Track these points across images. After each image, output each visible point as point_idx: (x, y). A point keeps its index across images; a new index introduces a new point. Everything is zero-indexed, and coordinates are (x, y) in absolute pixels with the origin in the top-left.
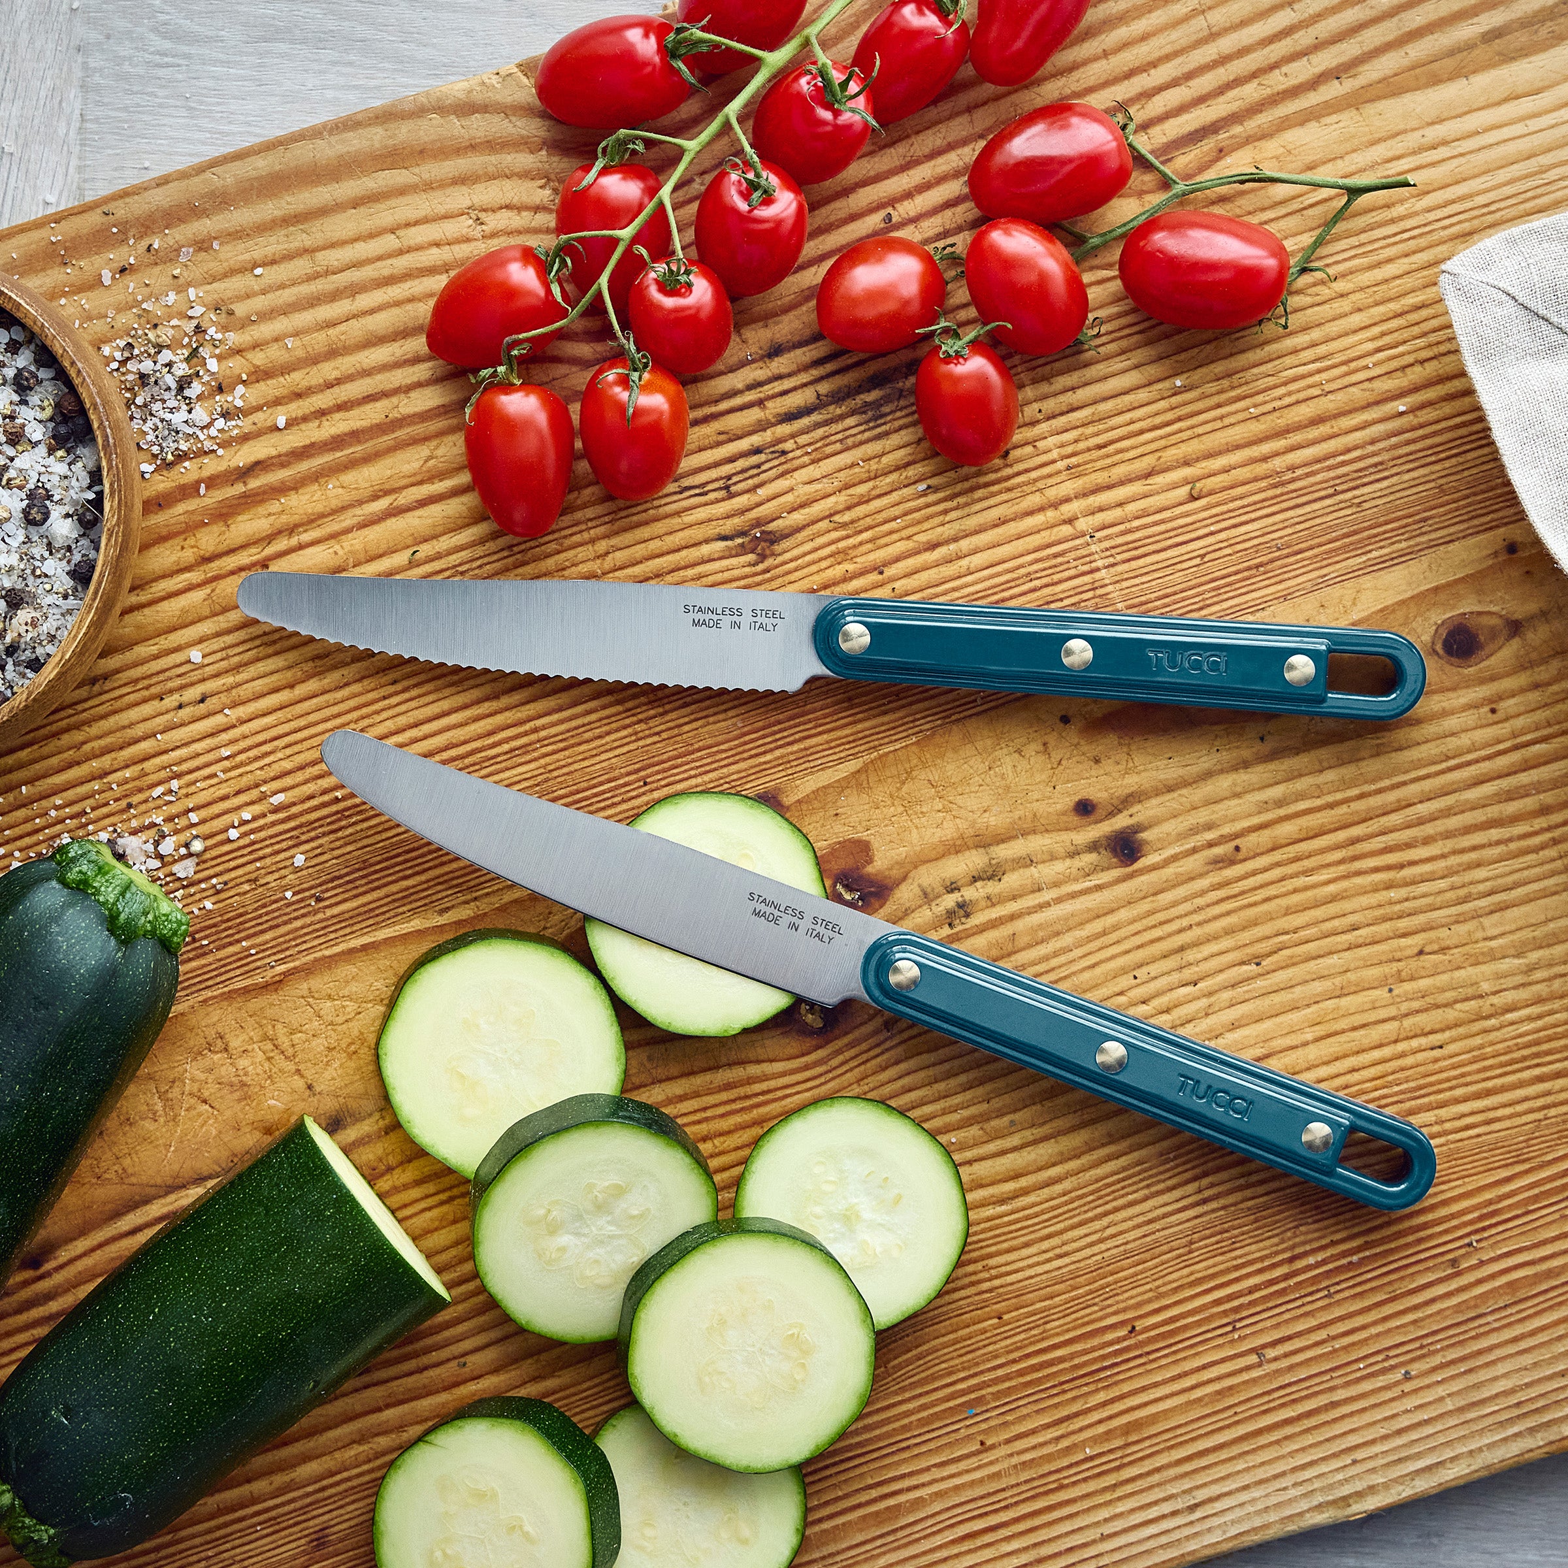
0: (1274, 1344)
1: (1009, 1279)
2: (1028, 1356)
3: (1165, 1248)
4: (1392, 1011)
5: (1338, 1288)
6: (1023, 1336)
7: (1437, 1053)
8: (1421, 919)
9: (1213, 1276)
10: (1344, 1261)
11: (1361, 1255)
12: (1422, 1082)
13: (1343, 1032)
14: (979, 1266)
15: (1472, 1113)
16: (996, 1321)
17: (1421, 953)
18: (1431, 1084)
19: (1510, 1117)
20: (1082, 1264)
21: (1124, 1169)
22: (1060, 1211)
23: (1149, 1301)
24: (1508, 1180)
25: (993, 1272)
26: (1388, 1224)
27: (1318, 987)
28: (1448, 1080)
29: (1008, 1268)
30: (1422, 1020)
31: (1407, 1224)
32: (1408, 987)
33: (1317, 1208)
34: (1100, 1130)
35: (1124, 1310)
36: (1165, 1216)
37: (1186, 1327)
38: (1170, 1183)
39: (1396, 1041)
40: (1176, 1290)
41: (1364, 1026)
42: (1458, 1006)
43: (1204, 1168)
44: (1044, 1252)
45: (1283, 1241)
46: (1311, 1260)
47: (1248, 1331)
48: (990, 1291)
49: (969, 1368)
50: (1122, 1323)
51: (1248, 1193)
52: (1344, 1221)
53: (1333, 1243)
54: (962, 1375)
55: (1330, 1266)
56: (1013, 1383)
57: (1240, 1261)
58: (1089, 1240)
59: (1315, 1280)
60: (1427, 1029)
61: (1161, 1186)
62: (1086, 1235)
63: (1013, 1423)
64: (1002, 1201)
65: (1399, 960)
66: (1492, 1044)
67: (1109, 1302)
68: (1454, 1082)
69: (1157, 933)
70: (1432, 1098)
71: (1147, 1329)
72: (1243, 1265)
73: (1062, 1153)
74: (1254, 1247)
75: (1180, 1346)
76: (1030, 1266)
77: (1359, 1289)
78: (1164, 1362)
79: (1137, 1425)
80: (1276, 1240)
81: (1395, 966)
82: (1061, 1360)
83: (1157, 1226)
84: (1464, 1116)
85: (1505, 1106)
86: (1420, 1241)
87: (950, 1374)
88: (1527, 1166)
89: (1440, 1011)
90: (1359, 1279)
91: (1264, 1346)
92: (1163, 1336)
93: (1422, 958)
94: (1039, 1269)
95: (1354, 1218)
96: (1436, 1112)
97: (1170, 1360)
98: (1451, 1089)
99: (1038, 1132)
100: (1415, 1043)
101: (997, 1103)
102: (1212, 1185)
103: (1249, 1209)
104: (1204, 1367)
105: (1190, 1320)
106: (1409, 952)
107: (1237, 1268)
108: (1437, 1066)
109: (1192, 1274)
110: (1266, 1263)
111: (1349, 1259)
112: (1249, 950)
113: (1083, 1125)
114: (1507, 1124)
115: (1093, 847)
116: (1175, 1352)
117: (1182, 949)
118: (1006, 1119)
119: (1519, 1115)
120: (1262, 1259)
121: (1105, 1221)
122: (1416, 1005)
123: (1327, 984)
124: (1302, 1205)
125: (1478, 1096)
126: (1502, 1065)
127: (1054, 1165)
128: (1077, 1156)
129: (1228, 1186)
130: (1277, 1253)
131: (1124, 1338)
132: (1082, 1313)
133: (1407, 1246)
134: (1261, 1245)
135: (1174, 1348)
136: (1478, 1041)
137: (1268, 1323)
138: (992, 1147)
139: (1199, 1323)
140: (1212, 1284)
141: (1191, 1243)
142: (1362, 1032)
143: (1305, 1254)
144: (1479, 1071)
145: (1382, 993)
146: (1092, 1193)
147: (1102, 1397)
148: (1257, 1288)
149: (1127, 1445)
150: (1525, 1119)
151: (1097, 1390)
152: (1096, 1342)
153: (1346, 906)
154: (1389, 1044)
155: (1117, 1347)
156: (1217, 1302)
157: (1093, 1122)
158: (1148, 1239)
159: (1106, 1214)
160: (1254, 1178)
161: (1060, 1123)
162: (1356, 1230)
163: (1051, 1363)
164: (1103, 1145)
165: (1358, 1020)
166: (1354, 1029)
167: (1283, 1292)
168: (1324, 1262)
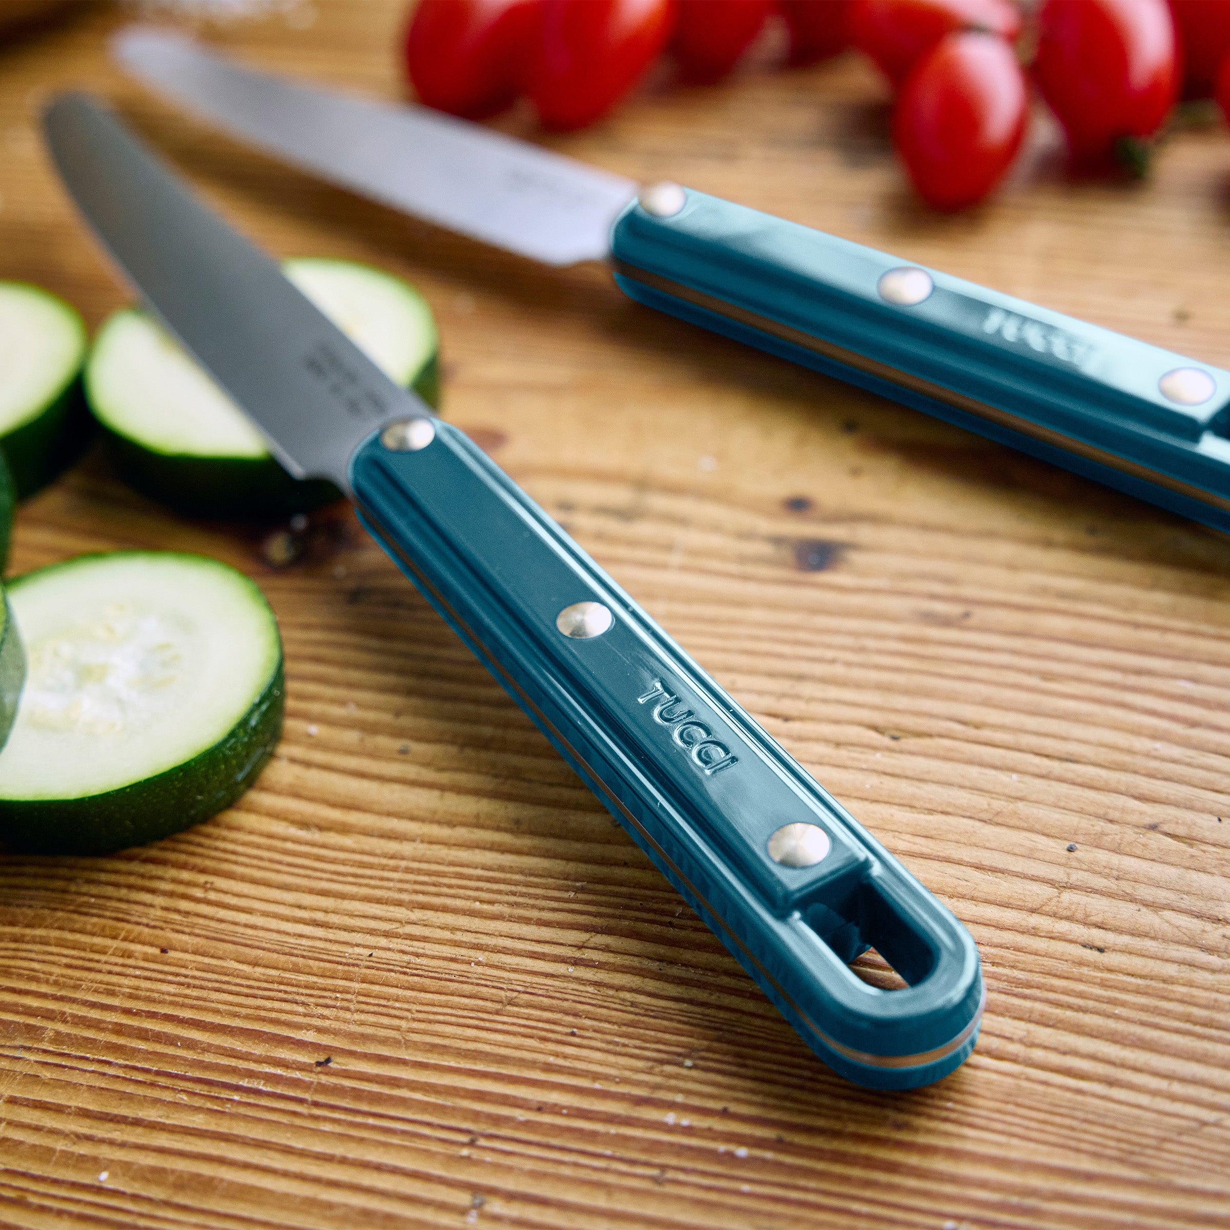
0: (511, 1197)
1: (222, 913)
2: (152, 1015)
3: (467, 988)
4: (1058, 874)
5: (681, 1177)
6: (172, 989)
7: (1091, 955)
8: (1183, 792)
9: (503, 1060)
10: (722, 1147)
11: (758, 1153)
12: (1037, 978)
13: (959, 863)
14: (202, 878)
15: (1093, 1057)
16: (157, 951)
17: (1153, 827)
18: (1052, 989)
19: (1155, 1093)
20: (335, 947)
21: (501, 869)
22: (369, 872)
23: (384, 1041)
24: (1089, 1177)
25: (212, 896)
26: (836, 1134)
27: (963, 798)
28: (1081, 995)
29: (234, 901)
30: (1099, 907)
31: (864, 1150)
32: (1102, 856)
33: (737, 1055)
34: (511, 810)
35: (335, 1033)
36: (505, 951)
37: (403, 1102)
38: (547, 916)
39: (1033, 911)
40: (433, 1048)
41: (994, 870)
42: (1167, 914)
43: (612, 922)
44: (299, 907)
45: (649, 1072)
46: (670, 1118)
47: (489, 1157)
48: (187, 914)
49: (64, 986)
50: (316, 1047)
51: (651, 985)
52: (768, 1095)
53: (725, 1114)
54: (44, 989)
55: (694, 1142)
56: (101, 1037)
57: (561, 1062)
58: (373, 924)
59: (654, 1147)
60: (1094, 919)
61: (535, 914)
62: (375, 918)
63: (45, 1084)
64: (304, 824)
65: (1111, 821)
66: (1190, 984)
67: (326, 1012)
68: (1091, 1004)
69: (786, 649)
70: (1038, 1006)
71: (347, 1075)
72: (560, 1070)
73: (435, 812)
74: (598, 1055)
75: (371, 1121)
76: (266, 914)
77: (713, 1197)
78: (327, 1127)
79: (207, 1185)
80: (640, 1064)
81: (1100, 825)
82: (190, 1045)
83: (481, 956)
84: (1075, 1053)
85: (1156, 1074)
86: (868, 1184)
87: (31, 979)
88: (1136, 1175)
89: (1133, 906)
90: (723, 1183)
91: (493, 1191)
92: (357, 1094)
93: (1152, 835)
94: (274, 924)
95: (786, 1098)
96: (1032, 1027)
97: (338, 1129)
98: (1080, 1009)
99: (429, 775)
100: (1062, 927)
101: (406, 721)
102: (607, 949)
103: (633, 1004)
104: (379, 1168)
105: (418, 1096)
106: (1134, 818)
107: (548, 1068)
108: (1076, 970)
109: (475, 1040)
110: (597, 1086)
111: (731, 1147)
112: (895, 719)
113: (494, 795)
114: (1144, 1100)
115: (778, 541)
116: (352, 1124)
117: (801, 678)
118: (398, 744)
119: (1173, 1098)
120: (596, 1076)
121: (417, 915)
122: (1099, 882)
123: (981, 802)
124: (718, 1040)
125: (1114, 1038)
126: (1188, 1019)
127: (413, 818)
128: (451, 824)
129: (627, 961)
130: (625, 1081)
131: (302, 1067)
132: (277, 1005)
133: (845, 1179)
134: (612, 1059)
135: (359, 1119)
136: (1171, 970)
137: (529, 1165)
138: (353, 763)
139: (425, 1107)
140: (493, 1069)
141: (511, 1003)
142: (989, 877)
143: (671, 1106)
144: (1144, 1009)
145: (1058, 848)
146: (429, 873)
147: (198, 1121)
148: (555, 1109)
149: (167, 1204)
150: (1177, 1107)
151: (199, 1109)
152: (259, 1050)
153: (1078, 731)
154: (1020, 908)
155: (279, 1071)
156: (479, 1096)
157: (509, 797)
158: (454, 966)
159: (423, 907)
160: (675, 971)
161: (463, 779)
162: (775, 1115)
163: (171, 1040)
164: (498, 829)
165: (988, 858)
166: (978, 867)
167: (592, 1136)
168: (689, 1131)
